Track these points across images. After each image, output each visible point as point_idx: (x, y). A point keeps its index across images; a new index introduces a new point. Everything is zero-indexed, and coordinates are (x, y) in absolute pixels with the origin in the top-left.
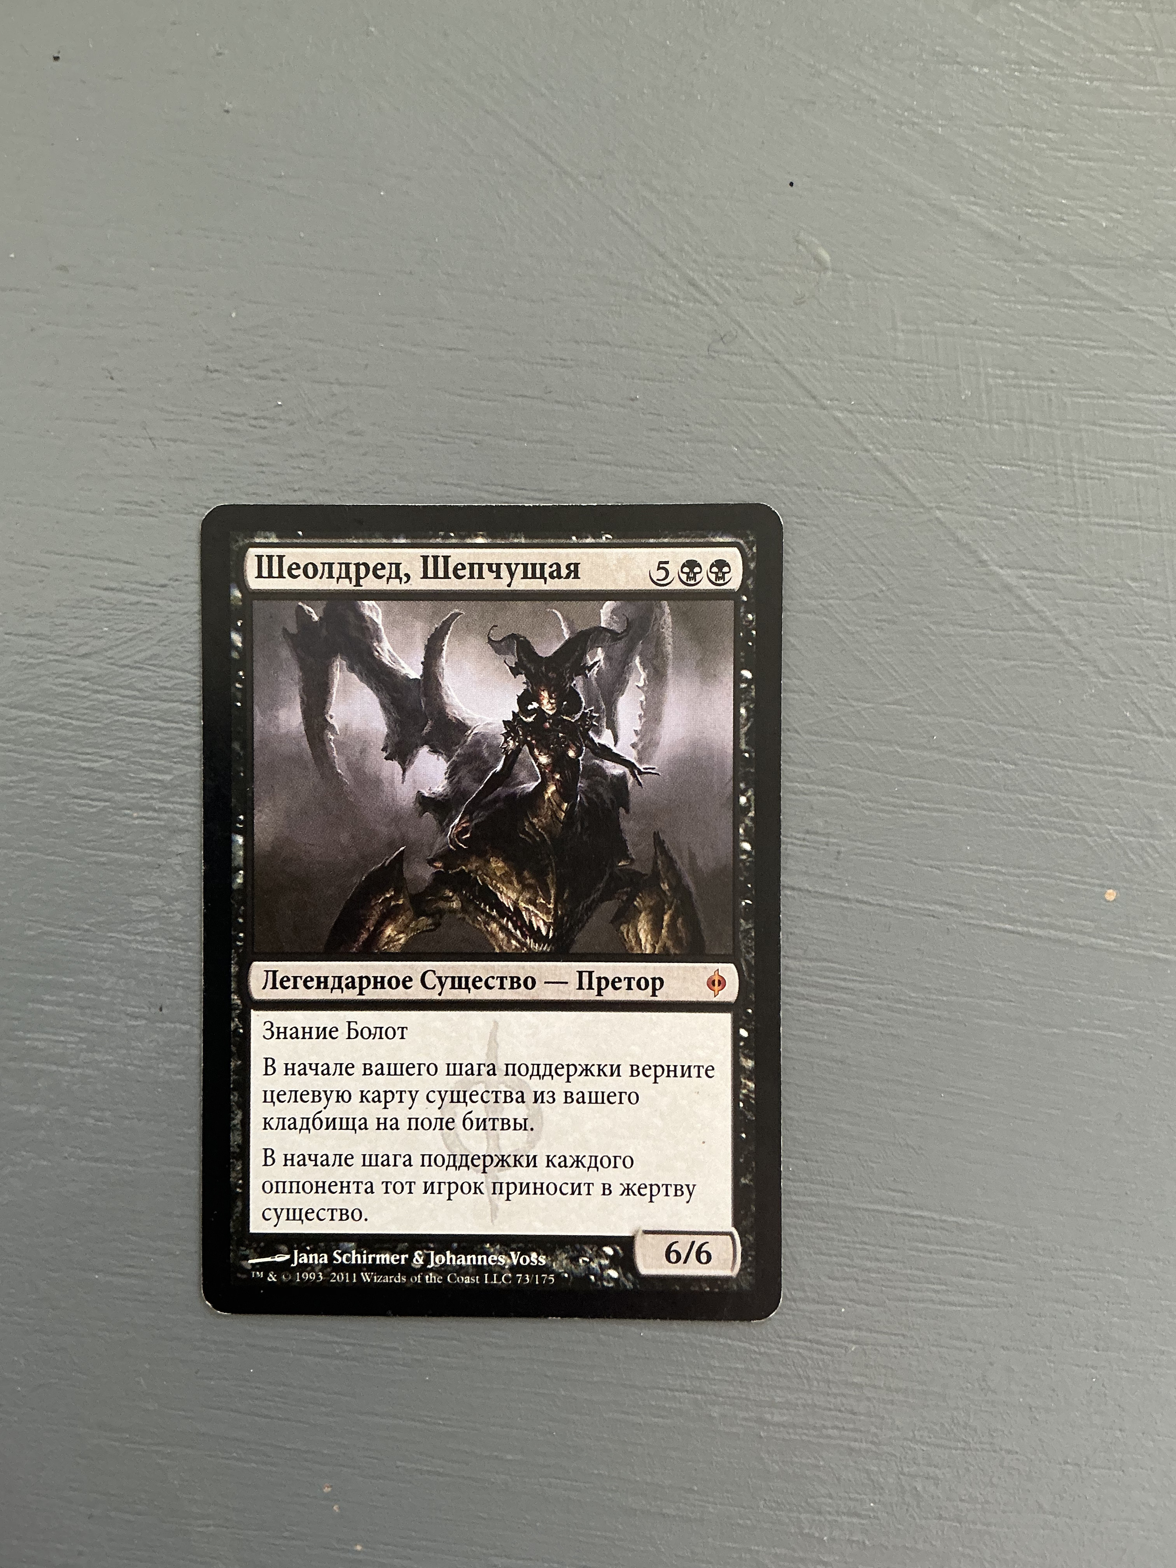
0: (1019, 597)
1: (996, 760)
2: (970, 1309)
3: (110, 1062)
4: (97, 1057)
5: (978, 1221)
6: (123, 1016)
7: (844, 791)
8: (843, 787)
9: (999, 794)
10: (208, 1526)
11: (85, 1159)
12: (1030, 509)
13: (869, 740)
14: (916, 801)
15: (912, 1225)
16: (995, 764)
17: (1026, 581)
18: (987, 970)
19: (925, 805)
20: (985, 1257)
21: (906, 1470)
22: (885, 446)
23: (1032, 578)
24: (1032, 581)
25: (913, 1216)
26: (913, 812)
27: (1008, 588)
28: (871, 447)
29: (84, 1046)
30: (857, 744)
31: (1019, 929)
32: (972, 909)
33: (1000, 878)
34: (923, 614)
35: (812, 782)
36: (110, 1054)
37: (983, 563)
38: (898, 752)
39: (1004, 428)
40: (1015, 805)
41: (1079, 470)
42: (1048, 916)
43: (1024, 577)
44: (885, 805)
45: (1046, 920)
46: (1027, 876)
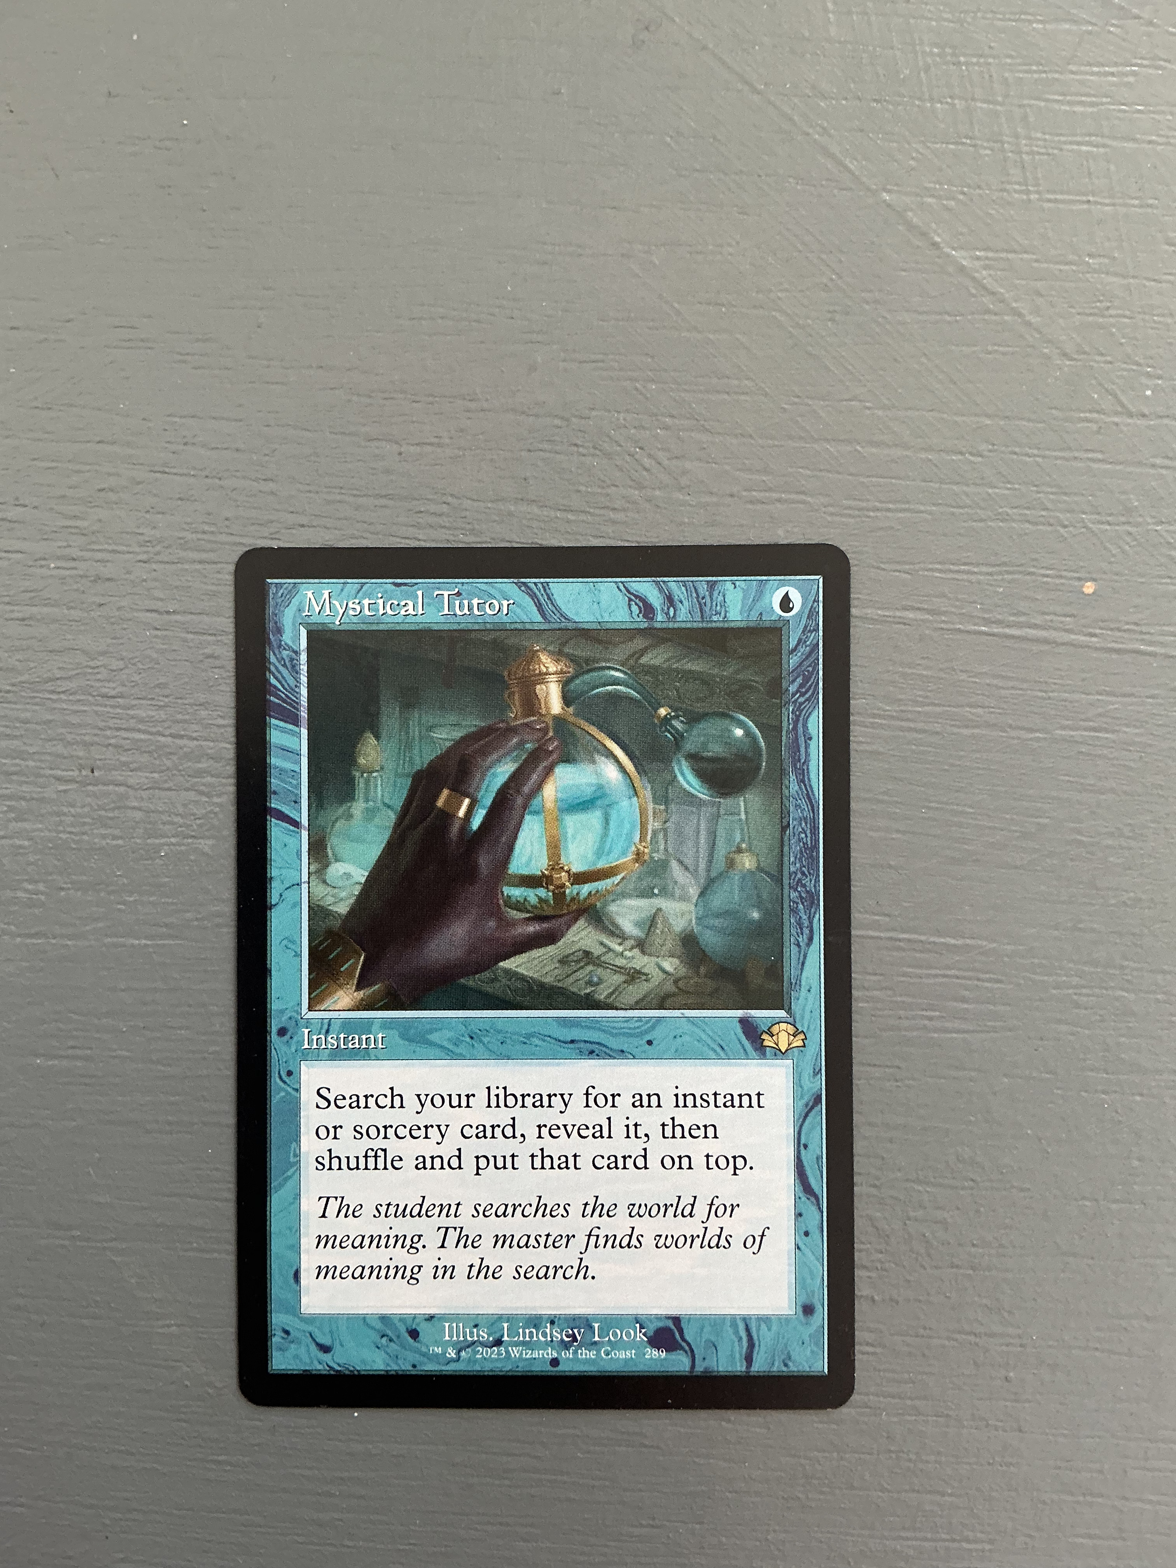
0: (974, 279)
1: (961, 453)
2: (966, 1036)
3: (41, 830)
5: (968, 941)
6: (53, 781)
7: (803, 497)
8: (803, 493)
9: (965, 488)
12: (979, 187)
13: (827, 440)
14: (881, 502)
15: (899, 949)
16: (960, 457)
17: (982, 263)
18: (963, 676)
19: (891, 506)
20: (978, 980)
21: (912, 1214)
22: (824, 128)
23: (987, 258)
24: (987, 262)
25: (900, 940)
26: (879, 514)
27: (962, 269)
28: (811, 131)
29: (13, 815)
30: (816, 446)
31: (996, 630)
32: (945, 613)
33: (973, 578)
34: (876, 302)
35: (770, 490)
36: (41, 822)
37: (935, 245)
38: (859, 452)
39: (946, 106)
40: (984, 500)
41: (1026, 145)
42: (1024, 614)
43: (978, 258)
44: (846, 508)
45: (1022, 619)
46: (1000, 573)
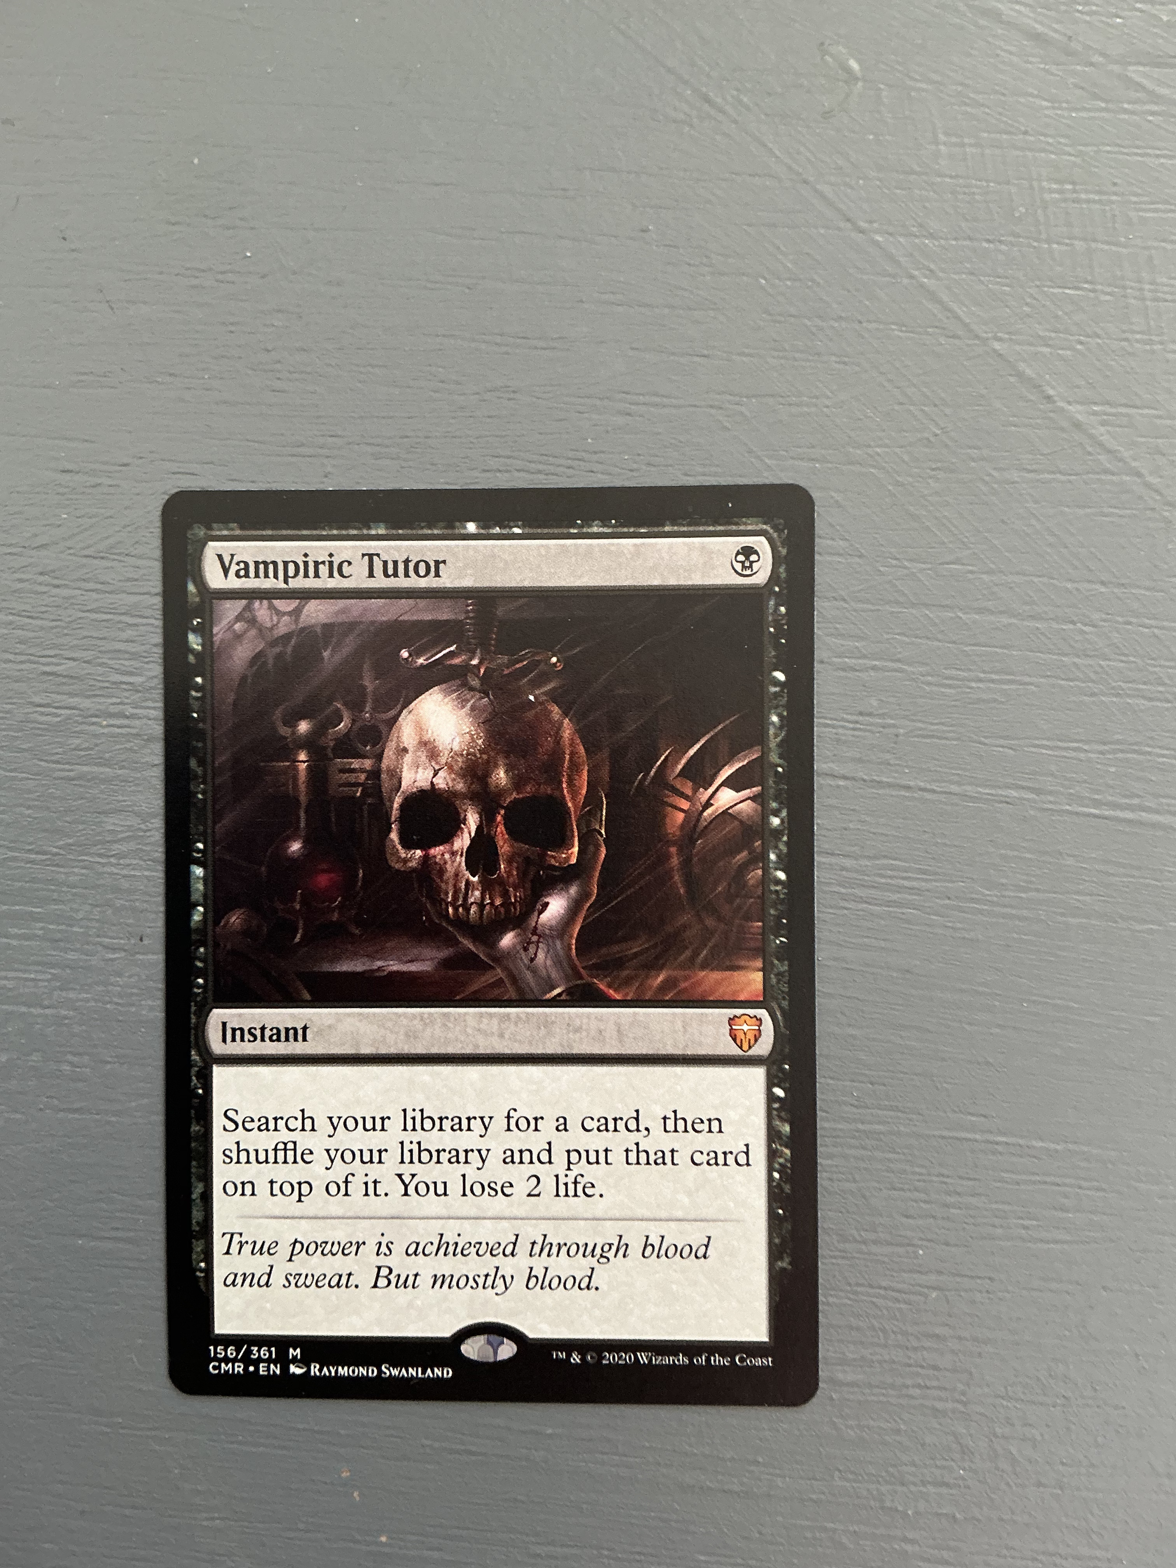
0: (1092, 437)
1: (1073, 623)
2: (1065, 1246)
3: (87, 1000)
4: (72, 995)
5: (1070, 1146)
6: (100, 948)
7: (899, 665)
8: (899, 661)
9: (1076, 660)
10: (213, 1519)
11: (63, 1110)
12: (1098, 336)
13: (926, 605)
14: (984, 672)
15: (994, 1153)
16: (1071, 626)
17: (1099, 418)
18: (1070, 861)
19: (994, 677)
20: (1080, 1188)
21: (999, 1431)
22: (931, 271)
23: (1106, 414)
24: (1105, 417)
25: (997, 1143)
26: (981, 685)
27: (1077, 425)
28: (916, 273)
29: (58, 984)
30: (914, 611)
31: (1107, 813)
32: (1051, 793)
33: (1082, 756)
34: (983, 459)
35: (864, 657)
36: (87, 993)
37: (1049, 398)
38: (961, 618)
39: (1065, 248)
40: (1096, 673)
41: (1150, 291)
42: (1139, 796)
43: (1095, 413)
44: (946, 678)
45: (1136, 801)
46: (1114, 751)
